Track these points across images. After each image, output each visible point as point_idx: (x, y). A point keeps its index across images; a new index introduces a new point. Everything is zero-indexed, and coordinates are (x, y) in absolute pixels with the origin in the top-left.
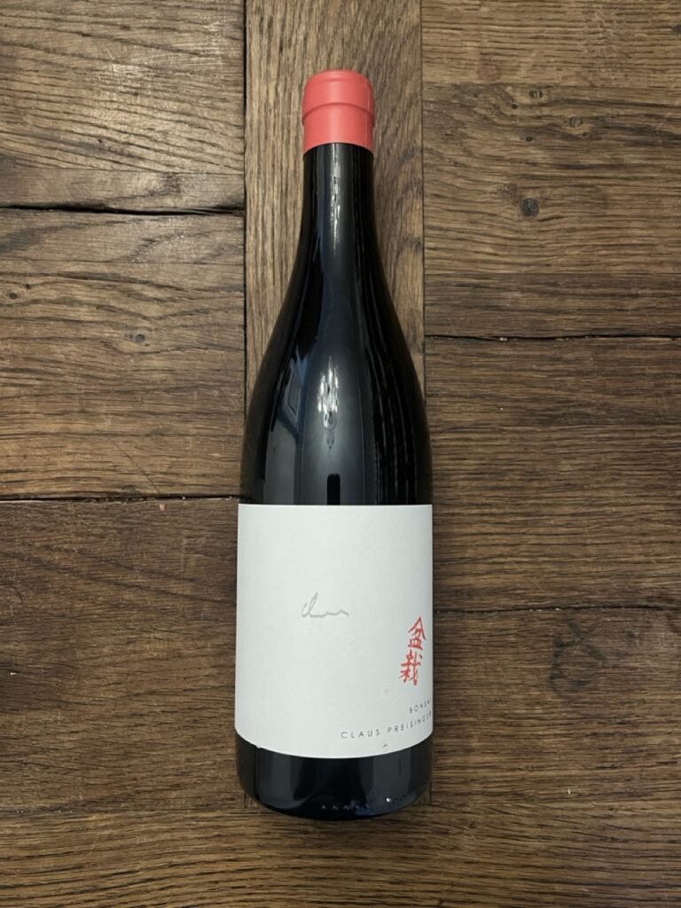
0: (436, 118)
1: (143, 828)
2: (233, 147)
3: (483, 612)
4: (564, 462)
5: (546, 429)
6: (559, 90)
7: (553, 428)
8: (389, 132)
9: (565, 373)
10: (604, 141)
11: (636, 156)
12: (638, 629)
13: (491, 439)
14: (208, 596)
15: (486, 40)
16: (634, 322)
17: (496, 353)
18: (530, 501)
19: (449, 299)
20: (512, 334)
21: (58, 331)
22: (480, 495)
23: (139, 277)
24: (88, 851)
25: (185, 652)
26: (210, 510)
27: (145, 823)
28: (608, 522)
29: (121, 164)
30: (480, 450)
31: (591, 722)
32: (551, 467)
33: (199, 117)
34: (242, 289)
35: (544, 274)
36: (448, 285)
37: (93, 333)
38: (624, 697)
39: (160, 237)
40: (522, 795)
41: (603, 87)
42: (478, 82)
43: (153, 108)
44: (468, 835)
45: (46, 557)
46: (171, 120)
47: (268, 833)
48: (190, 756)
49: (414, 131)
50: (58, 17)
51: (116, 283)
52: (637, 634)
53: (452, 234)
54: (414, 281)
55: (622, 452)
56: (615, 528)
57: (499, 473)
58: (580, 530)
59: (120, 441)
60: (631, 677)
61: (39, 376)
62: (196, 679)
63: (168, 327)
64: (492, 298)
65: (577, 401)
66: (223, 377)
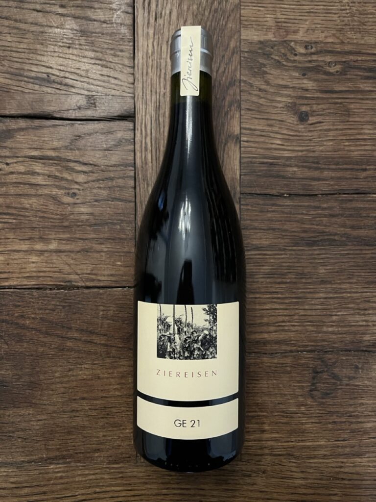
0: (248, 61)
1: (79, 472)
2: (127, 80)
3: (272, 353)
4: (320, 268)
5: (310, 249)
6: (323, 45)
7: (315, 248)
8: (221, 69)
9: (322, 216)
10: (348, 76)
11: (368, 85)
12: (361, 364)
13: (278, 254)
14: (115, 345)
15: (279, 14)
16: (362, 185)
17: (282, 204)
18: (300, 291)
20: (292, 192)
21: (25, 190)
22: (271, 287)
23: (72, 158)
25: (101, 376)
26: (115, 295)
27: (80, 470)
28: (344, 302)
29: (61, 90)
30: (272, 261)
31: (332, 416)
32: (313, 271)
33: (107, 61)
34: (133, 165)
35: (311, 157)
36: (254, 163)
37: (46, 192)
38: (352, 402)
39: (85, 134)
40: (292, 455)
41: (348, 43)
42: (274, 39)
43: (79, 56)
44: (261, 477)
45: (21, 322)
46: (90, 63)
47: (149, 476)
48: (105, 434)
49: (236, 70)
51: (59, 162)
52: (360, 366)
54: (235, 161)
55: (354, 262)
56: (347, 306)
57: (282, 274)
58: (329, 307)
59: (63, 255)
60: (356, 391)
61: (15, 217)
62: (108, 391)
63: (91, 188)
64: (280, 171)
65: (329, 232)
66: (122, 218)
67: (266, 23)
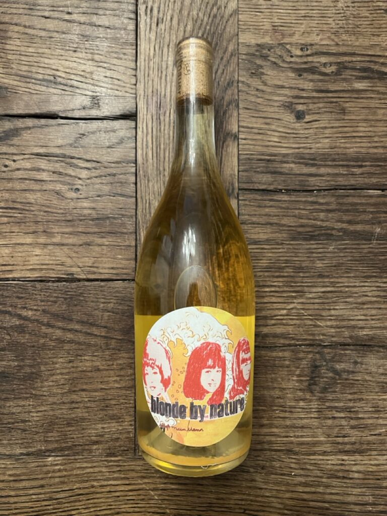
0: (246, 63)
1: (78, 465)
2: (130, 81)
3: (271, 347)
4: (318, 262)
5: (307, 243)
6: (318, 47)
7: (312, 242)
8: (220, 71)
9: (319, 211)
10: (343, 76)
11: (363, 85)
12: (360, 358)
13: (276, 249)
14: (115, 337)
15: (276, 18)
16: (360, 181)
17: (280, 199)
18: (298, 284)
19: (253, 168)
20: (289, 188)
21: (31, 186)
22: (269, 281)
23: (76, 156)
24: (47, 478)
25: (101, 367)
26: (116, 288)
27: (79, 462)
28: (342, 297)
29: (66, 91)
30: (270, 255)
31: (332, 411)
32: (311, 265)
33: (111, 64)
34: (135, 162)
35: (308, 154)
36: (252, 160)
37: (51, 187)
38: (351, 397)
39: (88, 132)
40: (291, 451)
41: (343, 45)
42: (271, 42)
43: (84, 59)
44: (260, 473)
45: (24, 313)
46: (95, 66)
48: (104, 426)
49: (234, 71)
50: (32, 7)
51: (63, 159)
52: (359, 360)
53: (256, 131)
54: (233, 158)
55: (352, 256)
56: (347, 300)
57: (280, 268)
58: (327, 301)
59: (65, 248)
60: (356, 386)
61: (20, 212)
62: (108, 383)
63: (92, 184)
64: (277, 168)
65: (326, 227)
66: (123, 213)
67: (262, 27)
